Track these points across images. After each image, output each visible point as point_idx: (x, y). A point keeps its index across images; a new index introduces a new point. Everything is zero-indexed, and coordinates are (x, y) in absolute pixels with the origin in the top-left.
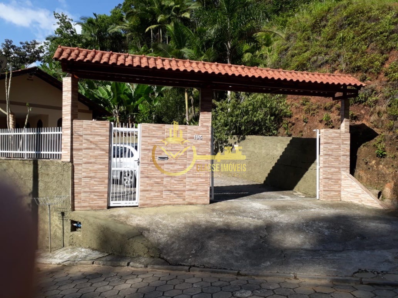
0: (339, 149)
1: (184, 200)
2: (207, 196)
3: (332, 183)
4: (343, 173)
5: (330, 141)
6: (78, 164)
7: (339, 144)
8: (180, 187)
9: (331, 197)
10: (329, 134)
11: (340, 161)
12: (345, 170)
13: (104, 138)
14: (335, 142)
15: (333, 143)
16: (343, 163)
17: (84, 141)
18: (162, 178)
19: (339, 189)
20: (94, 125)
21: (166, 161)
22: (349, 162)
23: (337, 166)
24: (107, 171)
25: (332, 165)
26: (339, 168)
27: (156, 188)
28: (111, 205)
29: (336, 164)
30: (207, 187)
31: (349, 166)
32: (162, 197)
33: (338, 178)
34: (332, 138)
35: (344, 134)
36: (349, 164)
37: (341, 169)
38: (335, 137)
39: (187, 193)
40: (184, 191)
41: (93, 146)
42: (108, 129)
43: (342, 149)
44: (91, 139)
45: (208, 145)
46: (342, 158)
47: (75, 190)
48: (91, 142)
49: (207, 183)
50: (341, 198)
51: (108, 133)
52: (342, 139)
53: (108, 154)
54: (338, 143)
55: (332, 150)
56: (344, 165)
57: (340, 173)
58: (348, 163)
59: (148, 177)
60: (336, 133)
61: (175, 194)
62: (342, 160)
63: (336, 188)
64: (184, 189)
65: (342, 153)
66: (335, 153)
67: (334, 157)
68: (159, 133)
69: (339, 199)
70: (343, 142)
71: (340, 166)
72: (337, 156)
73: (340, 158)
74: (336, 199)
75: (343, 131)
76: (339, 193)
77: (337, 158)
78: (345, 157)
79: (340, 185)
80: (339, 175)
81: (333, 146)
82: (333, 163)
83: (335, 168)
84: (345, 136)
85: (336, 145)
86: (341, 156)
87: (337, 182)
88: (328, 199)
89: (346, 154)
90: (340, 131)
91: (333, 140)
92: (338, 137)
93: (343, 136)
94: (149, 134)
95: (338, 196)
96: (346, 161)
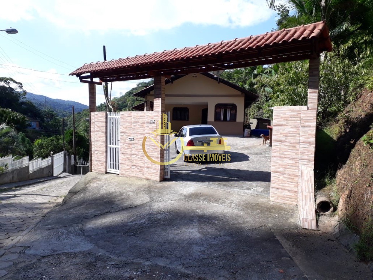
0: (297, 133)
1: (143, 175)
2: (158, 175)
3: (284, 179)
4: (302, 167)
5: (283, 122)
6: (93, 141)
8: (140, 163)
9: (284, 198)
10: (282, 113)
11: (298, 150)
12: (306, 163)
13: (103, 124)
14: (290, 123)
15: (287, 126)
16: (302, 153)
17: (95, 126)
18: (131, 155)
19: (296, 189)
20: (99, 115)
21: (133, 142)
22: (314, 153)
23: (294, 157)
24: (104, 147)
25: (286, 154)
26: (296, 159)
27: (127, 163)
28: (108, 171)
29: (292, 154)
30: (158, 166)
31: (313, 159)
32: (131, 170)
33: (293, 173)
34: (287, 119)
36: (314, 155)
37: (300, 162)
38: (291, 116)
39: (145, 169)
40: (143, 167)
41: (98, 129)
42: (105, 117)
43: (301, 134)
44: (98, 125)
46: (301, 147)
47: (92, 158)
48: (98, 127)
50: (297, 202)
51: (104, 120)
52: (302, 120)
53: (105, 135)
54: (295, 124)
55: (286, 134)
56: (305, 157)
57: (298, 167)
58: (312, 154)
59: (123, 153)
60: (293, 111)
61: (138, 169)
62: (301, 150)
63: (291, 187)
64: (143, 165)
65: (301, 138)
67: (289, 144)
68: (129, 119)
69: (294, 203)
70: (304, 124)
71: (297, 157)
72: (293, 144)
73: (297, 146)
74: (290, 202)
75: (304, 107)
76: (295, 194)
77: (293, 146)
78: (306, 145)
79: (297, 184)
80: (296, 170)
81: (287, 129)
82: (287, 152)
83: (290, 160)
84: (307, 114)
85: (291, 127)
86: (300, 144)
87: (293, 179)
88: (278, 199)
89: (309, 140)
90: (299, 108)
91: (287, 121)
92: (296, 116)
93: (304, 115)
94: (124, 120)
95: (294, 199)
96: (309, 151)
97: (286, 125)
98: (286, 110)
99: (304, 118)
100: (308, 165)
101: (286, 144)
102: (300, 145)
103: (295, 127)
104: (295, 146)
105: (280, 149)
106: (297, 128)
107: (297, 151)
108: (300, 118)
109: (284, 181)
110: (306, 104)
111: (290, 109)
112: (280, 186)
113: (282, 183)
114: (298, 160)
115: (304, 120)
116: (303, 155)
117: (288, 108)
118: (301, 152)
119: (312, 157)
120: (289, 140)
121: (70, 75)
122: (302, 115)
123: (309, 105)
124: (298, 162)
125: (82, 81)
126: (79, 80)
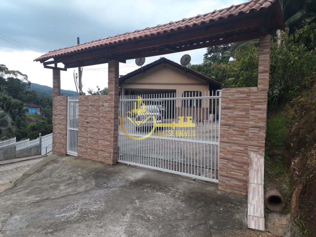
0: (247, 116)
1: (98, 158)
2: (111, 158)
3: (233, 167)
4: (253, 155)
5: (232, 105)
7: (246, 110)
8: (95, 147)
9: (232, 187)
10: (230, 95)
11: (248, 136)
12: (256, 150)
13: (64, 108)
14: (239, 106)
15: (236, 109)
16: (252, 139)
17: (58, 110)
18: (87, 138)
19: (245, 178)
20: (61, 99)
22: (264, 139)
23: (243, 142)
24: (65, 130)
25: (235, 140)
26: (246, 146)
27: (84, 146)
28: (68, 153)
29: (241, 139)
30: (111, 149)
31: (264, 145)
32: (87, 153)
33: (243, 160)
34: (235, 101)
35: (256, 94)
36: (264, 142)
37: (249, 149)
38: (240, 99)
39: (100, 152)
40: (98, 151)
41: (60, 113)
42: (66, 101)
43: (251, 118)
44: (60, 109)
45: (112, 112)
46: (250, 132)
49: (111, 146)
50: (247, 193)
51: (65, 104)
52: (252, 102)
53: (65, 119)
54: (245, 107)
55: (234, 118)
56: (255, 143)
57: (247, 154)
58: (262, 140)
59: (81, 136)
60: (242, 93)
61: (93, 152)
62: (250, 135)
63: (240, 175)
64: (98, 149)
65: (251, 123)
66: (239, 124)
67: (238, 129)
68: (86, 103)
69: (243, 193)
70: (253, 106)
71: (246, 143)
72: (243, 128)
73: (247, 131)
74: (239, 192)
75: (254, 89)
76: (245, 184)
77: (242, 131)
78: (256, 130)
79: (246, 173)
80: (245, 157)
81: (236, 113)
82: (236, 137)
83: (238, 146)
84: (257, 96)
85: (240, 111)
86: (250, 128)
87: (243, 167)
88: (226, 189)
89: (259, 125)
90: (248, 89)
91: (236, 104)
92: (246, 99)
93: (254, 97)
94: (82, 104)
95: (243, 189)
96: (259, 137)
97: (234, 108)
98: (235, 91)
99: (253, 101)
100: (258, 152)
101: (235, 129)
102: (250, 130)
103: (244, 110)
104: (244, 131)
105: (229, 134)
106: (246, 111)
107: (246, 137)
108: (249, 100)
109: (233, 169)
110: (256, 86)
111: (239, 91)
112: (229, 174)
113: (230, 171)
114: (248, 147)
115: (254, 102)
116: (252, 140)
117: (237, 90)
118: (250, 138)
119: (262, 143)
120: (238, 124)
121: (34, 61)
122: (252, 97)
123: (259, 86)
124: (247, 148)
125: (46, 67)
126: (43, 66)
